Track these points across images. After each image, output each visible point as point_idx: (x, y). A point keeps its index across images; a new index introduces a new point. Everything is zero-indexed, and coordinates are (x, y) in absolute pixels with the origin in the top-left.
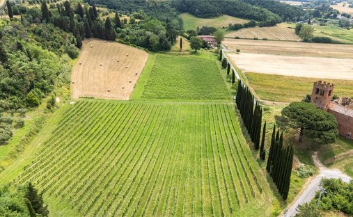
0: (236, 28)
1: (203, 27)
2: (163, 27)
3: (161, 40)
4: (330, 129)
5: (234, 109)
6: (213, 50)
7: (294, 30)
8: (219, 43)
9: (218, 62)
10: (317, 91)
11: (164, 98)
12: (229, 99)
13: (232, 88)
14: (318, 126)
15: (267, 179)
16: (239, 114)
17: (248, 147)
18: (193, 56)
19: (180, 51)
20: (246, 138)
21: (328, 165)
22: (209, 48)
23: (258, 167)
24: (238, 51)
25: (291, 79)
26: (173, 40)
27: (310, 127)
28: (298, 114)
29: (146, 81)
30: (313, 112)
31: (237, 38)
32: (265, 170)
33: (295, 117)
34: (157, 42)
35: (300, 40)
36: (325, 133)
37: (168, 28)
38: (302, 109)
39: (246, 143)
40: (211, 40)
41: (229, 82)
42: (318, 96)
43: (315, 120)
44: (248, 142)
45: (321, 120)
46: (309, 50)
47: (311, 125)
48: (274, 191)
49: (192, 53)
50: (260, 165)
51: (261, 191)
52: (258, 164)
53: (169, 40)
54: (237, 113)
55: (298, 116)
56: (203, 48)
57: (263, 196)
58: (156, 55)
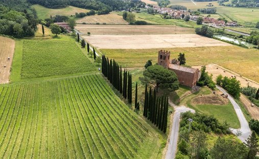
0: (82, 16)
1: (56, 16)
2: (24, 17)
3: (24, 28)
4: (175, 80)
5: (101, 77)
6: (71, 34)
7: (122, 17)
8: (73, 28)
9: (77, 43)
10: (161, 57)
11: (42, 76)
12: (96, 70)
13: (95, 62)
14: (168, 80)
15: (147, 122)
16: (107, 80)
17: (123, 103)
18: (56, 39)
19: (43, 36)
20: (119, 97)
21: (178, 104)
22: (66, 32)
23: (137, 115)
24: (89, 33)
25: (131, 51)
26: (34, 27)
27: (164, 81)
28: (155, 74)
29: (21, 64)
30: (164, 71)
31: (84, 24)
32: (143, 116)
33: (154, 77)
34: (21, 30)
35: (128, 23)
36: (173, 84)
37: (28, 17)
38: (157, 70)
39: (120, 101)
40: (66, 26)
41: (91, 57)
42: (162, 60)
43: (166, 76)
44: (122, 99)
45: (169, 76)
46: (135, 30)
47: (165, 80)
48: (155, 128)
49: (54, 37)
50: (138, 114)
51: (147, 132)
52: (135, 113)
53: (32, 28)
54: (106, 79)
55: (156, 76)
56: (62, 32)
57: (150, 134)
58: (22, 40)
